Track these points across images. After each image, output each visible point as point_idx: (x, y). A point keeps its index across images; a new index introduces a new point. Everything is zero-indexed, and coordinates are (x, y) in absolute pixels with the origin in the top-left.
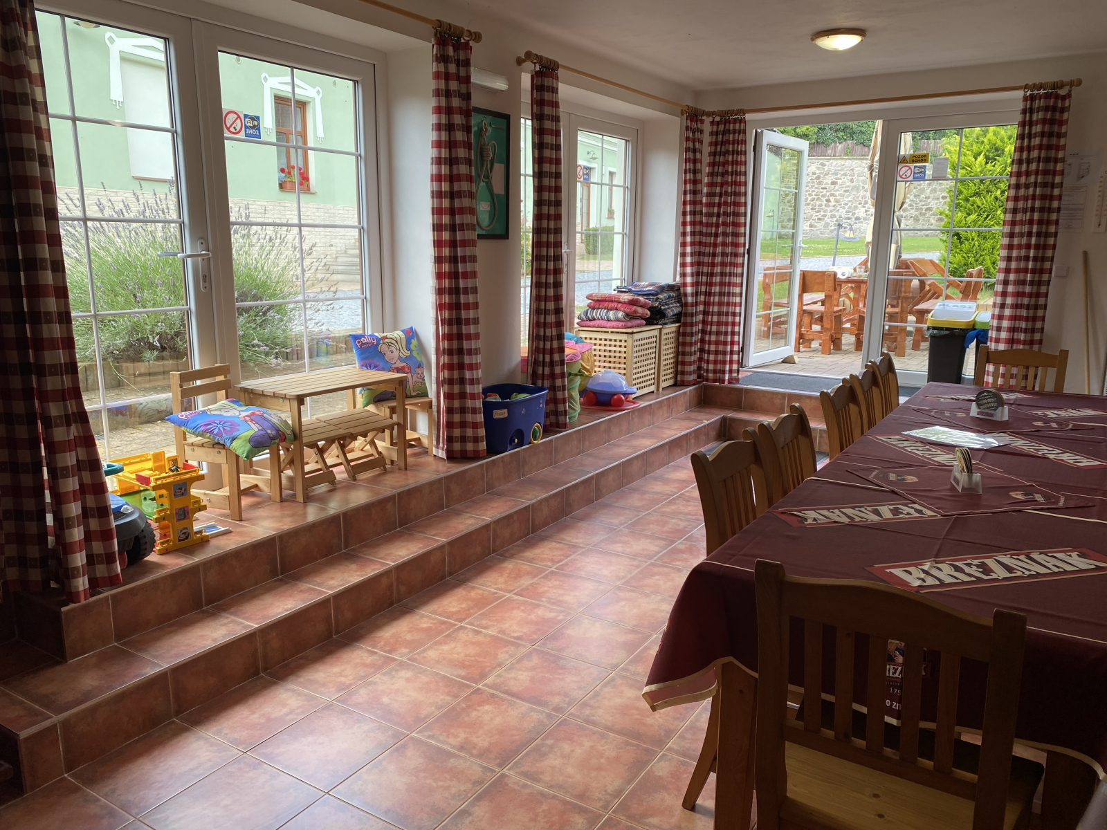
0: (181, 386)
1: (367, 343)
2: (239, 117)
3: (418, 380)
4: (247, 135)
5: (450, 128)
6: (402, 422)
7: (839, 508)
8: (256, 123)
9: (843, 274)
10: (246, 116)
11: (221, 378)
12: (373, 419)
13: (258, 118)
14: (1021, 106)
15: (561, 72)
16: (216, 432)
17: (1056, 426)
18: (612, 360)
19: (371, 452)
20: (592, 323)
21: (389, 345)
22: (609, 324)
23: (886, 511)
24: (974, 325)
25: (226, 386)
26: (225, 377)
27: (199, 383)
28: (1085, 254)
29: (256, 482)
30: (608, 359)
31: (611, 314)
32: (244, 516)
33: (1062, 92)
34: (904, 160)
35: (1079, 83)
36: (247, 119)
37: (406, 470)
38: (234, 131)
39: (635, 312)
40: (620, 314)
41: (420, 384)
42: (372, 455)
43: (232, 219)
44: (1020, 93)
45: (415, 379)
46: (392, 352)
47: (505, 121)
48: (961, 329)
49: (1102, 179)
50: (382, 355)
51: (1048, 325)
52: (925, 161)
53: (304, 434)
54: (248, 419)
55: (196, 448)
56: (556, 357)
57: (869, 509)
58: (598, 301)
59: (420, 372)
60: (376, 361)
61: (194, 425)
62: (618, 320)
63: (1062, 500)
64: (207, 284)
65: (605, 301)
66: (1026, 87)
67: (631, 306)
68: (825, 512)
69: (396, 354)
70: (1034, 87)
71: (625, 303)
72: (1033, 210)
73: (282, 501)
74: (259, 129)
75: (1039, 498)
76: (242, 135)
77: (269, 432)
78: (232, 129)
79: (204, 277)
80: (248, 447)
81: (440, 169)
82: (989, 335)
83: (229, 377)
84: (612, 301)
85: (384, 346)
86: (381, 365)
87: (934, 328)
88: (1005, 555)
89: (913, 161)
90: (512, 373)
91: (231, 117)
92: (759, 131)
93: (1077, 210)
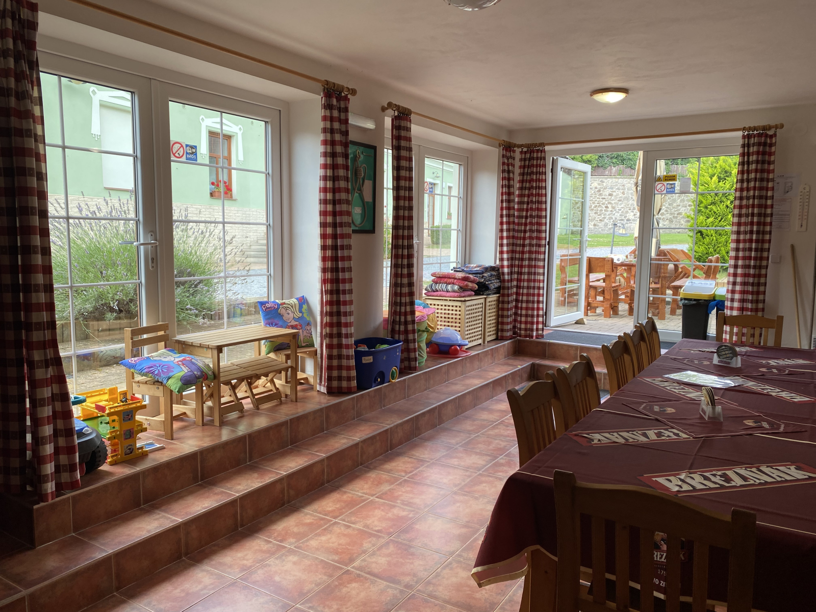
0: (132, 339)
1: (270, 308)
2: (182, 146)
3: (307, 334)
4: (187, 159)
5: (333, 155)
6: (294, 366)
7: (617, 432)
8: (194, 151)
9: (618, 260)
10: (187, 146)
11: (162, 333)
12: (273, 363)
13: (196, 147)
14: (741, 142)
15: (413, 117)
16: (156, 372)
17: (776, 372)
18: (450, 320)
19: (271, 388)
20: (435, 294)
21: (286, 308)
22: (448, 294)
23: (652, 434)
24: (714, 297)
25: (165, 339)
26: (165, 332)
27: (145, 336)
28: (793, 247)
29: (184, 411)
30: (447, 320)
31: (449, 287)
32: (175, 436)
33: (770, 133)
34: (659, 179)
35: (782, 126)
36: (188, 148)
37: (296, 401)
38: (178, 156)
39: (467, 286)
40: (456, 287)
41: (308, 337)
42: (271, 390)
43: (175, 218)
44: (740, 133)
45: (305, 334)
46: (288, 314)
47: (373, 151)
48: (705, 300)
49: (801, 194)
50: (281, 316)
51: (768, 297)
52: (674, 180)
53: (221, 375)
54: (180, 363)
55: (141, 385)
56: (409, 318)
57: (640, 432)
58: (440, 277)
59: (309, 329)
60: (276, 321)
61: (140, 368)
62: (454, 291)
63: (783, 426)
64: (154, 265)
65: (445, 277)
66: (744, 129)
67: (463, 282)
68: (607, 435)
69: (291, 315)
70: (750, 129)
71: (459, 279)
72: (753, 215)
73: (203, 425)
74: (196, 155)
75: (765, 425)
76: (184, 159)
77: (195, 373)
78: (177, 155)
79: (153, 259)
80: (180, 384)
81: (326, 184)
82: (726, 304)
83: (168, 332)
84: (450, 278)
85: (283, 310)
86: (280, 323)
87: (685, 299)
88: (741, 468)
89: (666, 180)
90: (377, 330)
91: (176, 146)
92: (555, 158)
93: (785, 215)
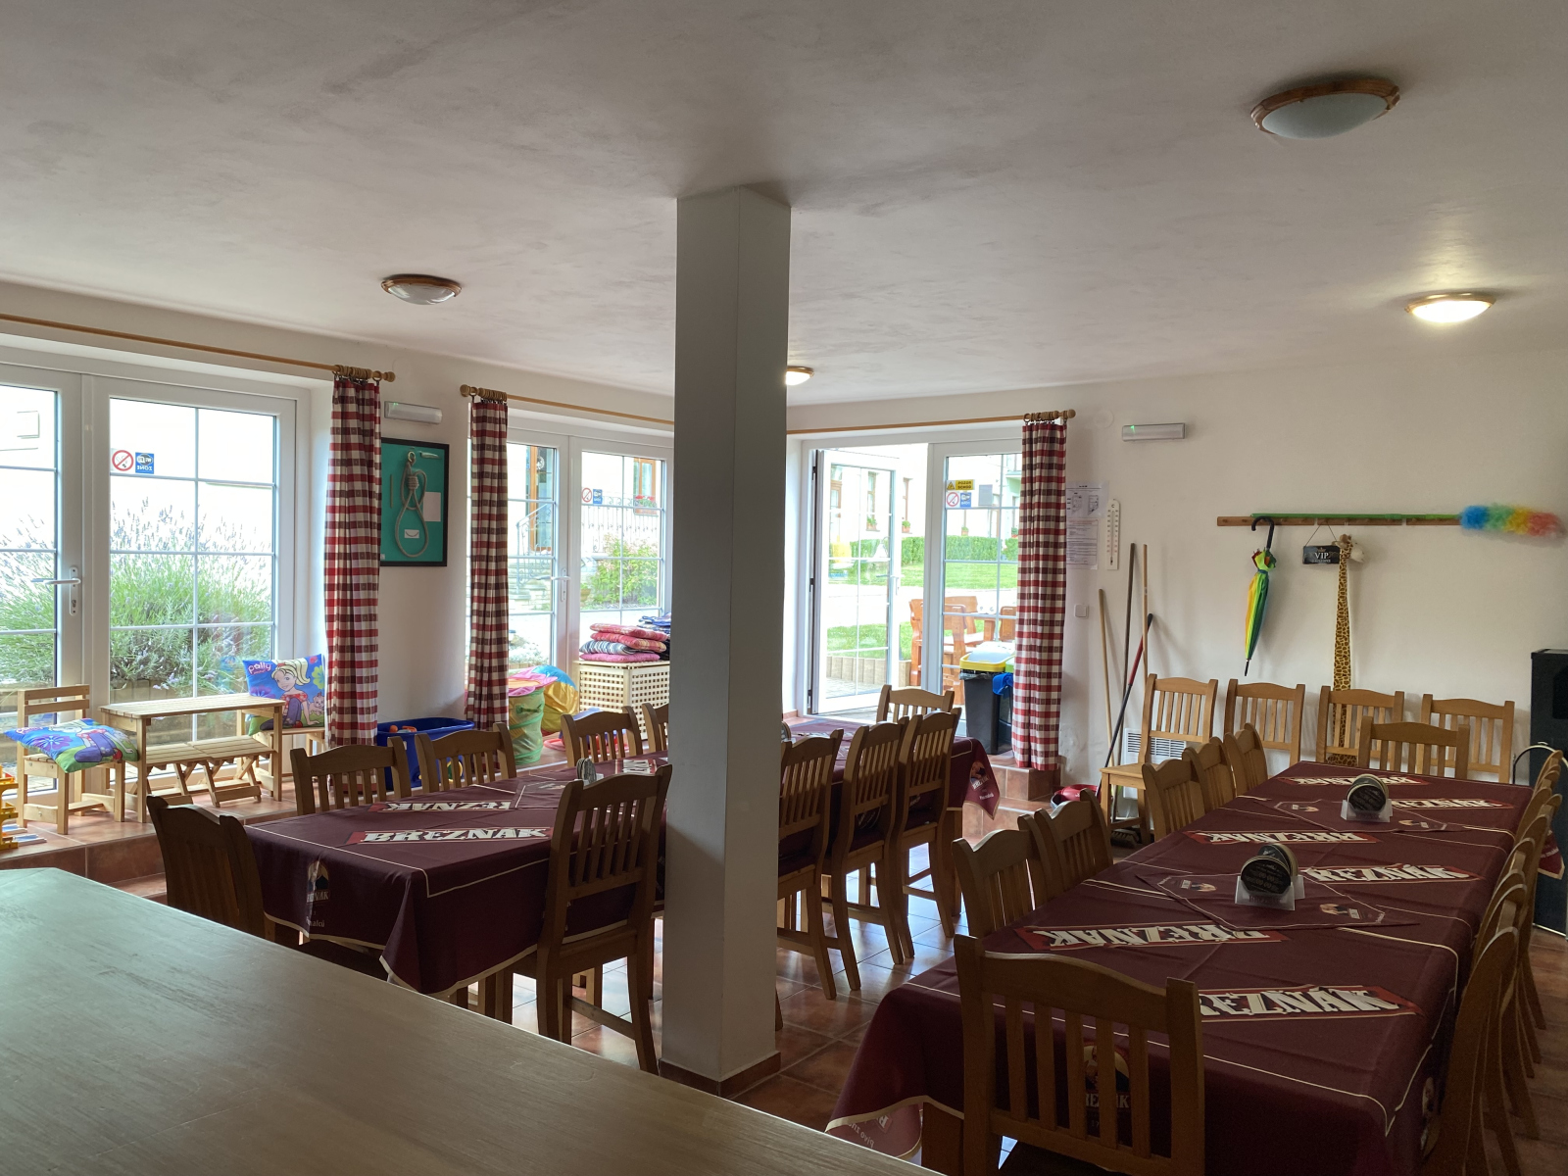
0: (26, 703)
1: (259, 670)
2: (129, 455)
3: (315, 709)
4: (137, 471)
6: (277, 749)
8: (149, 460)
10: (137, 454)
11: (80, 698)
12: (257, 745)
13: (152, 455)
14: (1021, 435)
15: (509, 401)
16: (45, 746)
18: (611, 697)
19: (248, 781)
20: (593, 656)
21: (286, 672)
22: (610, 658)
24: (1004, 668)
25: (83, 705)
26: (84, 697)
27: (59, 700)
28: (1102, 593)
29: (101, 802)
30: (606, 697)
31: (611, 647)
32: (69, 832)
33: (1058, 422)
34: (951, 487)
35: (1073, 414)
36: (139, 457)
37: (280, 800)
38: (122, 467)
39: (636, 644)
40: (620, 647)
41: (318, 713)
42: (249, 784)
43: (113, 547)
44: (1022, 423)
45: (312, 707)
46: (288, 679)
47: (442, 452)
48: (990, 673)
49: (1109, 513)
50: (275, 682)
51: (1067, 667)
52: (970, 487)
53: (147, 757)
54: (86, 736)
55: (33, 763)
58: (600, 632)
59: (320, 701)
60: (267, 688)
61: (28, 739)
62: (617, 654)
64: (76, 609)
65: (608, 632)
66: (1026, 417)
67: (632, 639)
69: (292, 681)
70: (1033, 417)
71: (626, 635)
72: (1038, 544)
74: (152, 465)
76: (132, 471)
77: (102, 748)
78: (121, 466)
79: (74, 603)
80: (73, 760)
82: (1015, 680)
83: (87, 697)
84: (614, 633)
85: (281, 674)
86: (273, 692)
87: (965, 671)
89: (960, 488)
90: (451, 707)
91: (119, 457)
93: (1091, 544)
